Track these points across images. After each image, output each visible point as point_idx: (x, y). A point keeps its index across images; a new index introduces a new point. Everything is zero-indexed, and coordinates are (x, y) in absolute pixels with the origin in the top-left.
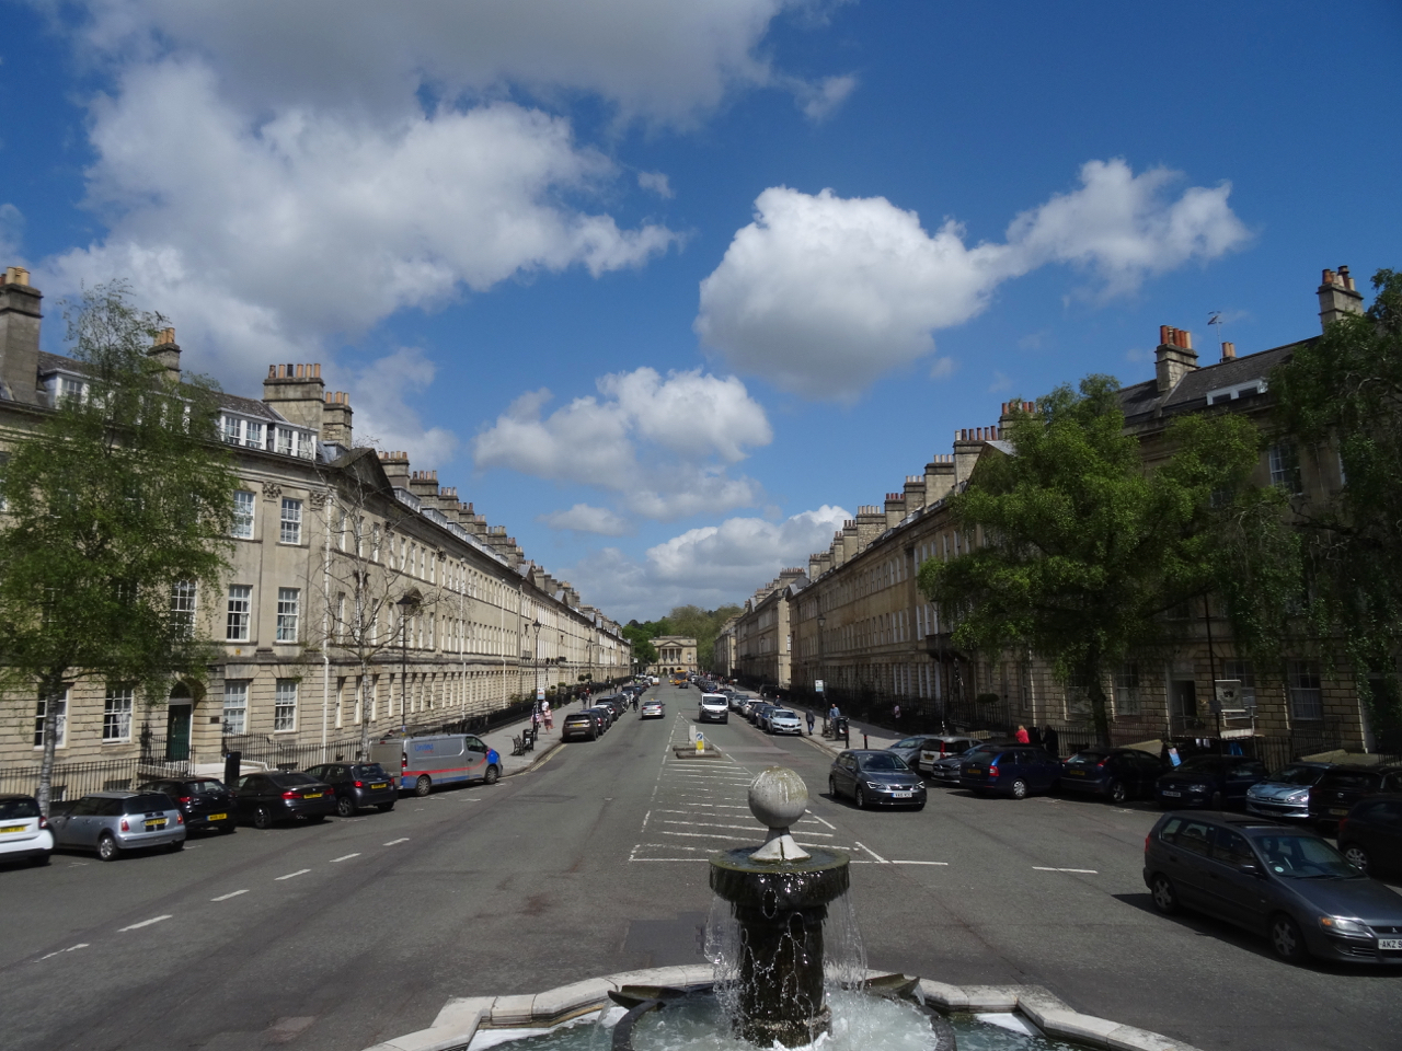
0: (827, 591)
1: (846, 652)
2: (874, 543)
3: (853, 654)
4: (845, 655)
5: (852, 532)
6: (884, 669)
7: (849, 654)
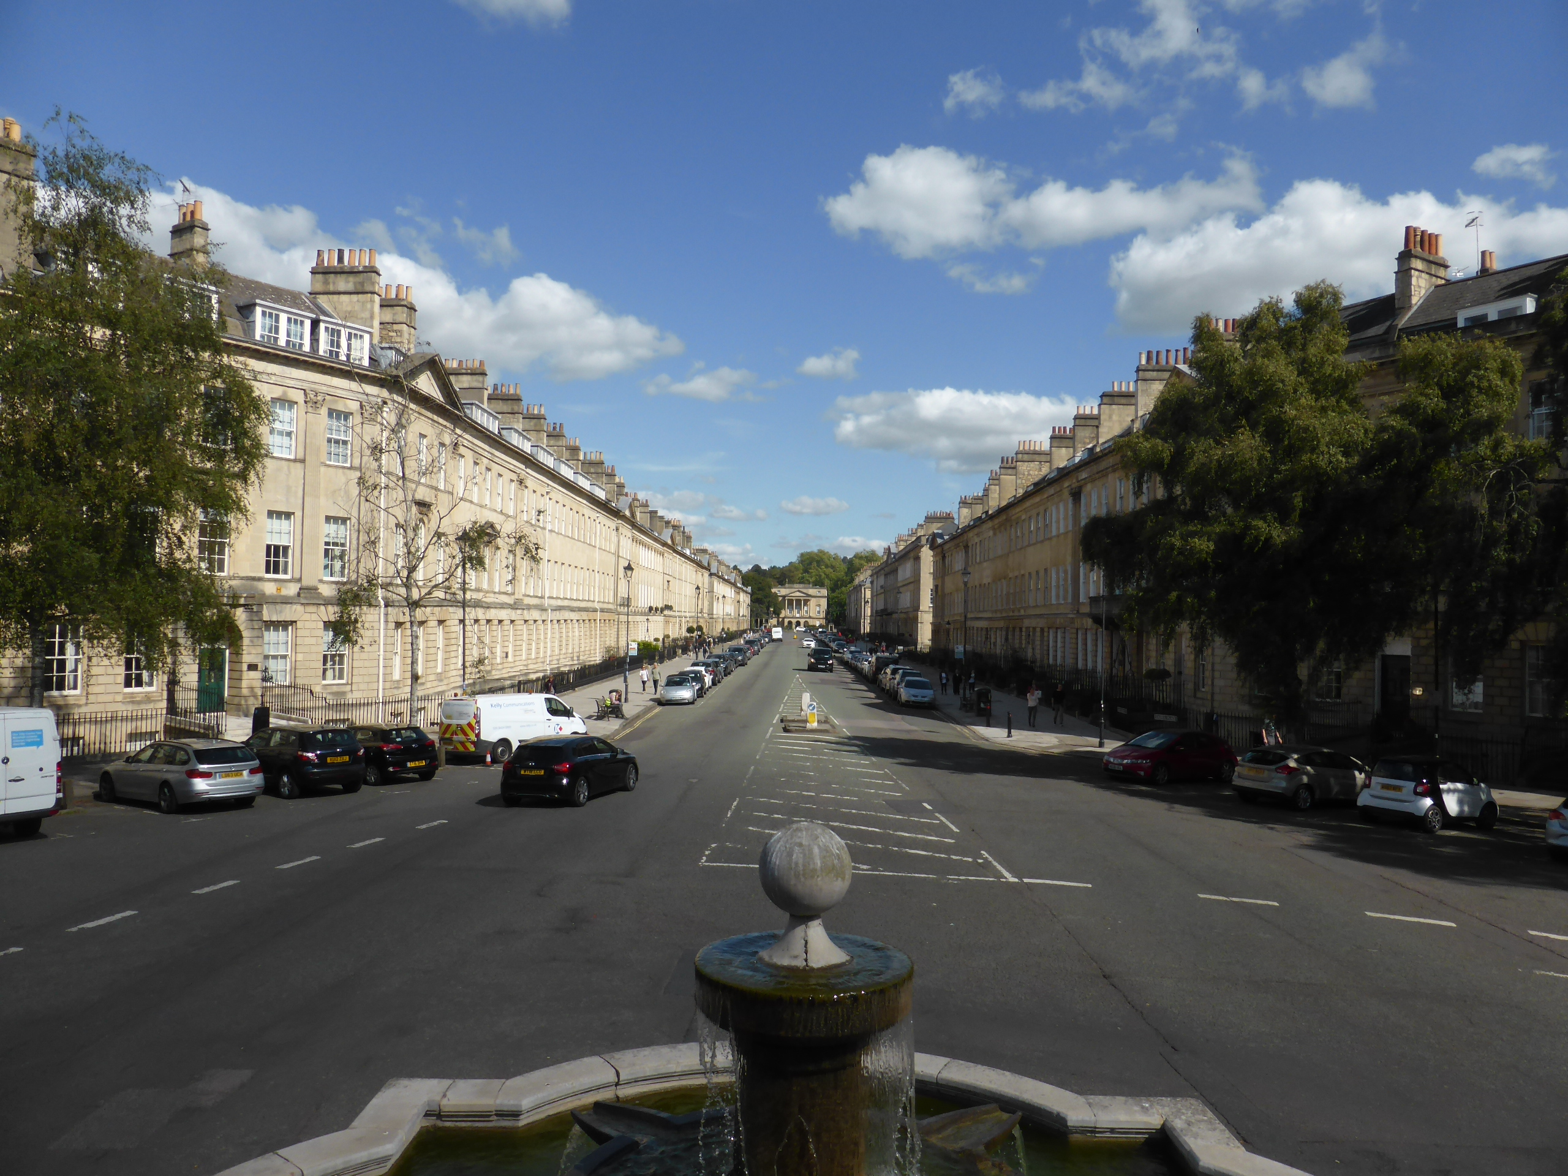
0: (977, 540)
1: (996, 611)
2: (1035, 484)
3: (1004, 615)
4: (994, 615)
5: (1010, 471)
6: (1038, 634)
7: (999, 615)
